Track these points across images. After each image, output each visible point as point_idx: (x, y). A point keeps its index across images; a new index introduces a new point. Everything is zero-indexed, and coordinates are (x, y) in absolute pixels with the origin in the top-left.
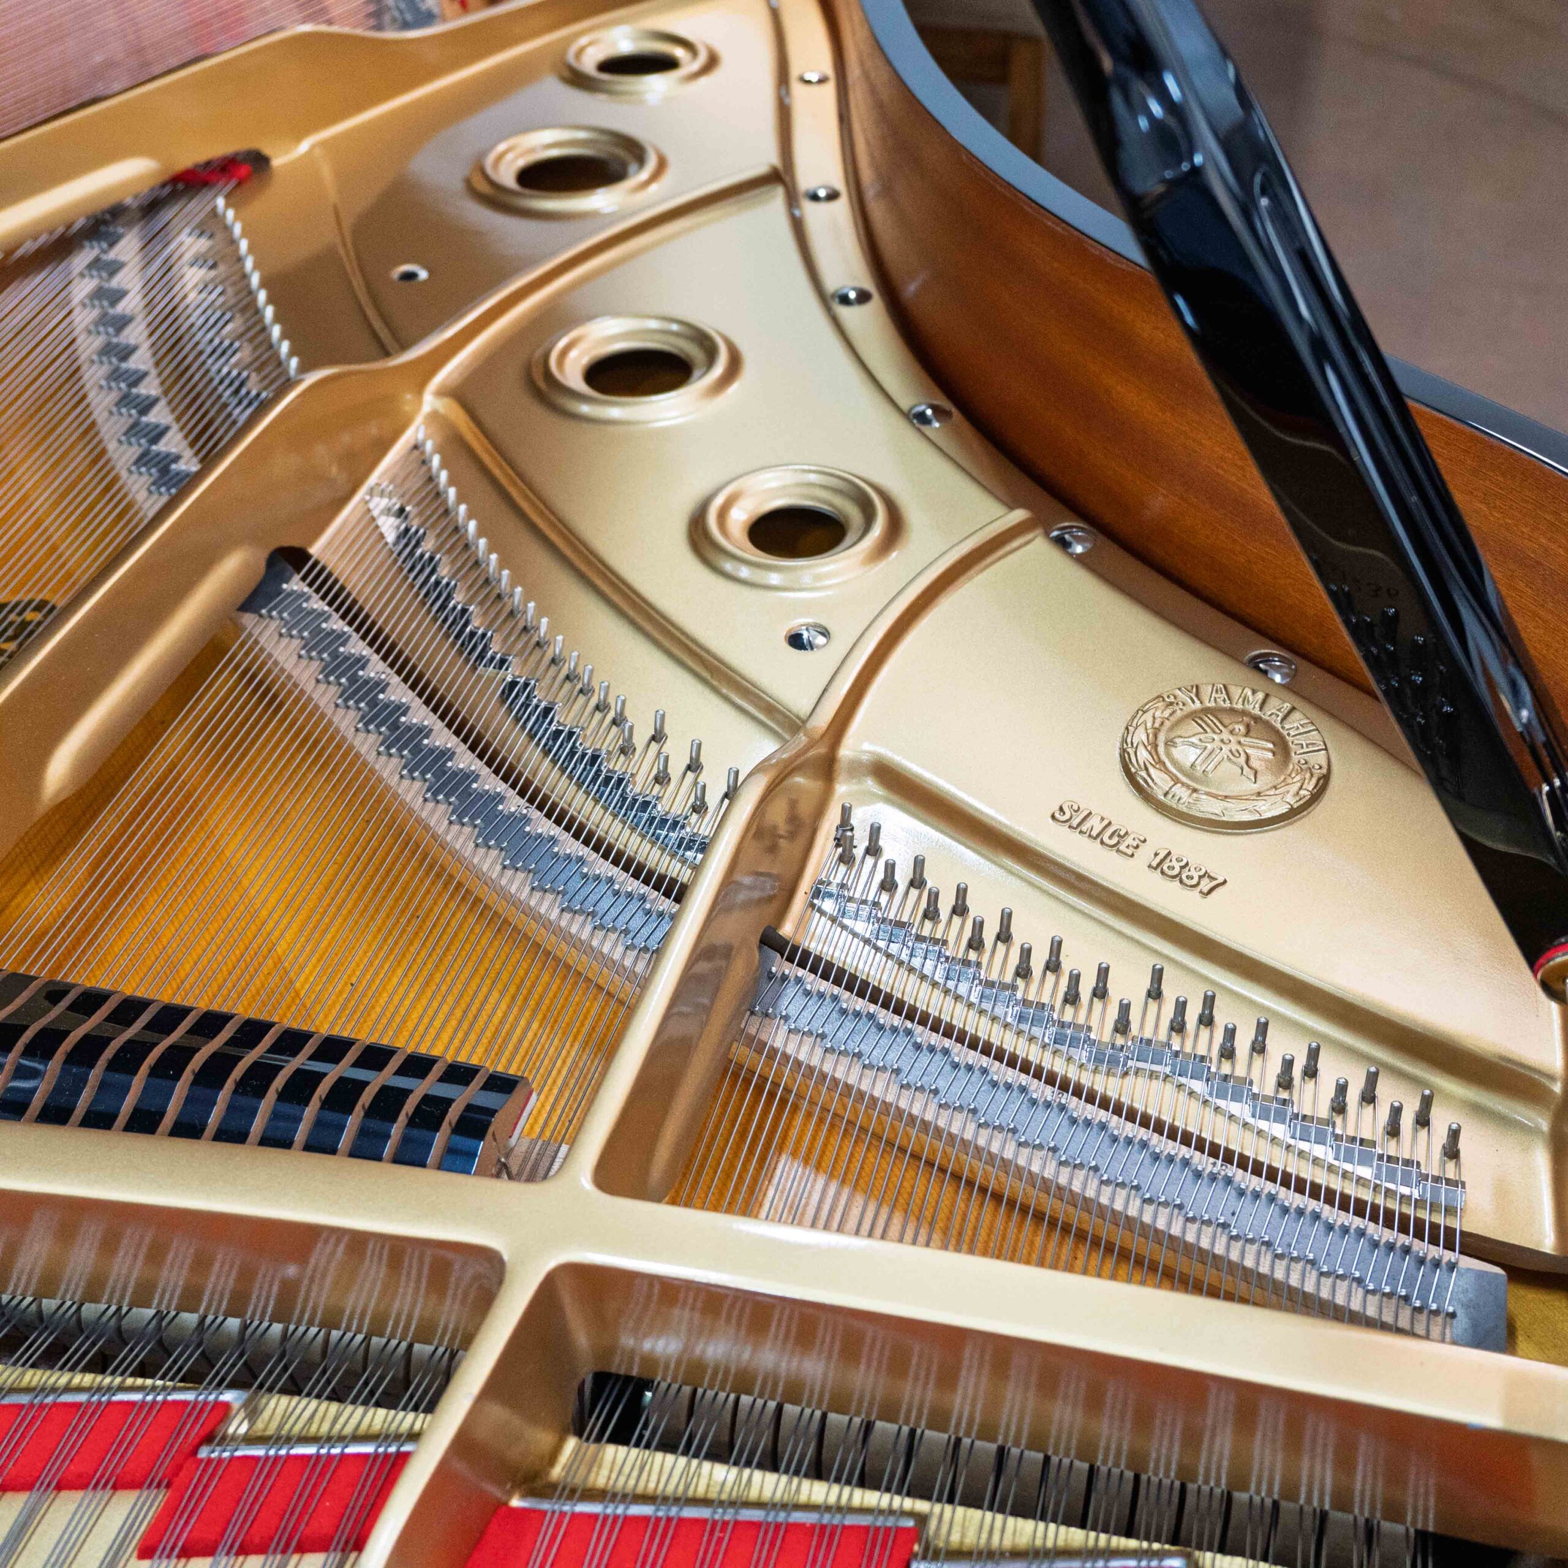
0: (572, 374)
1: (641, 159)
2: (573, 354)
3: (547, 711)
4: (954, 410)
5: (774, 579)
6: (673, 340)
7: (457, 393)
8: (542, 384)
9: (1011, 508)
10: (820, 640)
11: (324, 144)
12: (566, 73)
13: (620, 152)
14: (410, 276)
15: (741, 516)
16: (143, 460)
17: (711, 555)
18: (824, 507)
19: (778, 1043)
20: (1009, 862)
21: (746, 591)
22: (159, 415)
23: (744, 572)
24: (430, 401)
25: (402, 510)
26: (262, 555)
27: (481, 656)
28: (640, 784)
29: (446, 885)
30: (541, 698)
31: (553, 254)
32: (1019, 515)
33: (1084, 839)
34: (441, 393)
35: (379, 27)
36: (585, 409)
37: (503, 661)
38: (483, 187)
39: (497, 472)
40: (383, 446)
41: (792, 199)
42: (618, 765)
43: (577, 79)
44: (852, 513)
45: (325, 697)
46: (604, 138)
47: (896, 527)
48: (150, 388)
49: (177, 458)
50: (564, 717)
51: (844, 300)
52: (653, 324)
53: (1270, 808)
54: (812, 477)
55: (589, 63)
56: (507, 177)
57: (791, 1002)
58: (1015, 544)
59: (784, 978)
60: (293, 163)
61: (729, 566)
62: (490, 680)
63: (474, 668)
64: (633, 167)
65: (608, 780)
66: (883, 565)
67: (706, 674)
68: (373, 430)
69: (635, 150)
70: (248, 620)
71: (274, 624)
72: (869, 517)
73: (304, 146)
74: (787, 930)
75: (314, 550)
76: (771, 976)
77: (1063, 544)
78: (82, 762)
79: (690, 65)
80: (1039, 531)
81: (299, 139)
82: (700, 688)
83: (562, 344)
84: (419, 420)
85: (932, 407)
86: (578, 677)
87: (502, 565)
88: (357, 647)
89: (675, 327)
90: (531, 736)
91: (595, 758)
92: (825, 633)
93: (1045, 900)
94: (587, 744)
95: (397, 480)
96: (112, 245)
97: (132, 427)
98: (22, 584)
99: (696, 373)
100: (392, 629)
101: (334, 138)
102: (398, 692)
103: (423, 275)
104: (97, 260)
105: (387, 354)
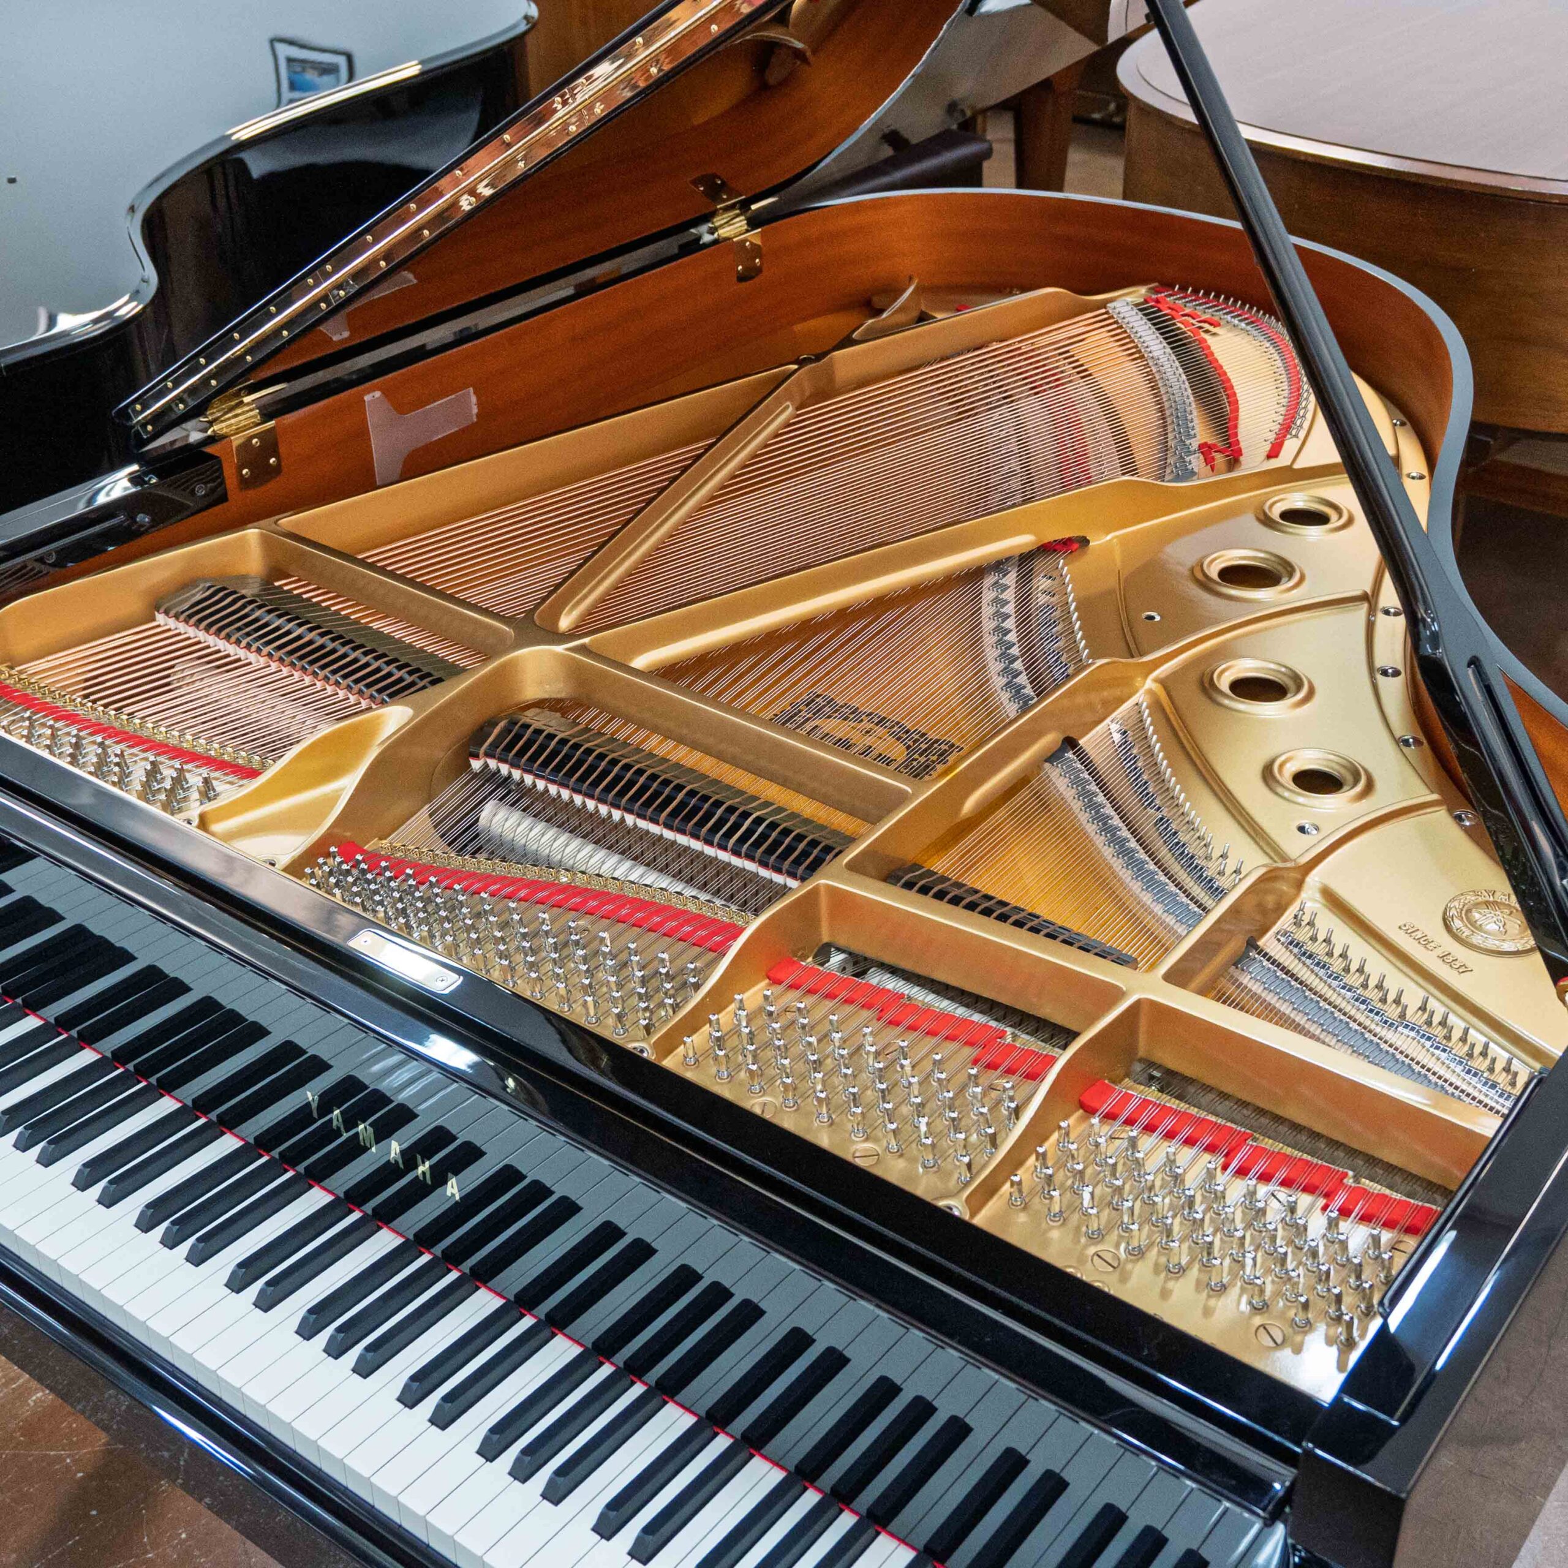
0: (1224, 684)
1: (1291, 575)
2: (1227, 674)
3: (1175, 833)
4: (1425, 742)
5: (1301, 800)
6: (1280, 676)
7: (1163, 682)
8: (1207, 685)
9: (1432, 792)
10: (1315, 832)
11: (1117, 537)
12: (1262, 517)
13: (1280, 568)
14: (1152, 618)
15: (1292, 768)
16: (1008, 685)
17: (1274, 785)
18: (1335, 773)
19: (1245, 982)
20: (1373, 942)
21: (1286, 803)
22: (1018, 665)
23: (1286, 794)
24: (1149, 683)
25: (1125, 732)
26: (1061, 737)
27: (1149, 804)
28: (1210, 872)
29: (1110, 896)
30: (1174, 826)
31: (1230, 619)
32: (1435, 797)
33: (1411, 939)
34: (1156, 680)
35: (1162, 478)
36: (1226, 702)
37: (1159, 808)
38: (1200, 576)
39: (1174, 723)
40: (1122, 701)
41: (1372, 611)
42: (1202, 863)
43: (1267, 521)
44: (1349, 778)
45: (1076, 805)
46: (1273, 559)
47: (1370, 787)
48: (1015, 651)
49: (1024, 687)
50: (1183, 837)
51: (1385, 673)
52: (1272, 666)
53: (1507, 947)
54: (1332, 757)
55: (1275, 513)
56: (1213, 572)
57: (1254, 968)
58: (1429, 810)
59: (1255, 959)
60: (1100, 545)
61: (1280, 790)
62: (1150, 816)
63: (1145, 808)
64: (1284, 580)
65: (1196, 867)
66: (1357, 805)
67: (1252, 833)
68: (1117, 692)
69: (1289, 569)
70: (1047, 765)
71: (1058, 770)
72: (1356, 781)
73: (1109, 537)
74: (1260, 943)
75: (1081, 742)
76: (1248, 956)
77: (1459, 819)
78: (978, 804)
79: (1335, 522)
80: (1444, 807)
81: (1108, 533)
82: (1249, 840)
83: (1224, 666)
84: (1141, 691)
85: (1413, 738)
86: (1193, 824)
87: (1168, 766)
88: (1093, 787)
89: (1283, 670)
90: (1165, 842)
91: (1192, 857)
92: (1317, 829)
93: (1383, 959)
94: (1190, 850)
95: (1124, 720)
96: (1004, 576)
97: (1005, 668)
98: (947, 733)
99: (1289, 695)
100: (1111, 783)
101: (1123, 535)
102: (1109, 810)
103: (1158, 618)
104: (997, 582)
105: (1132, 657)
